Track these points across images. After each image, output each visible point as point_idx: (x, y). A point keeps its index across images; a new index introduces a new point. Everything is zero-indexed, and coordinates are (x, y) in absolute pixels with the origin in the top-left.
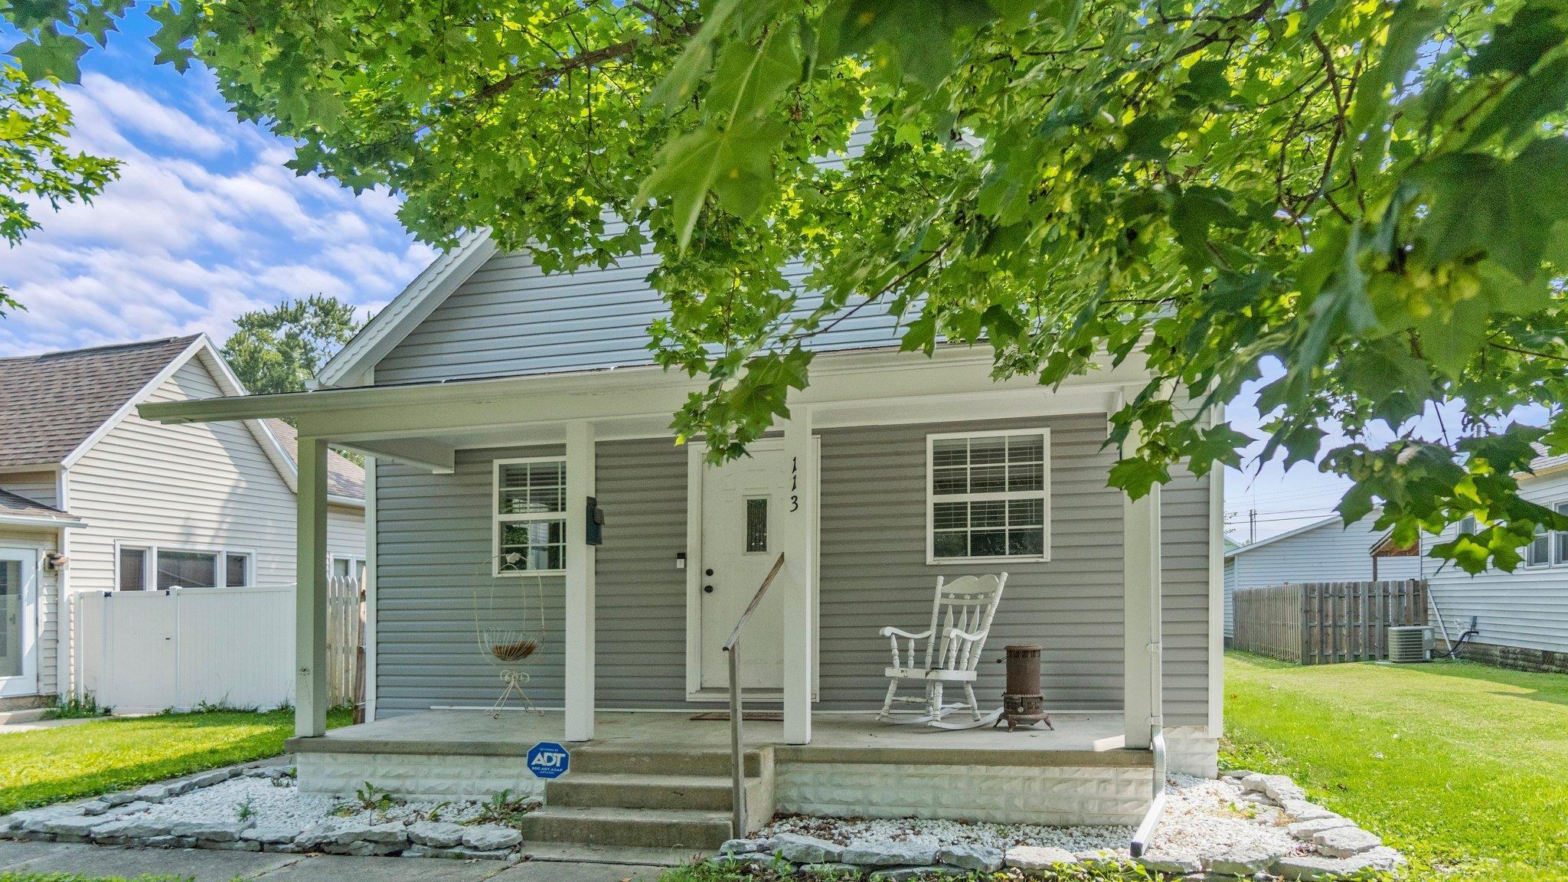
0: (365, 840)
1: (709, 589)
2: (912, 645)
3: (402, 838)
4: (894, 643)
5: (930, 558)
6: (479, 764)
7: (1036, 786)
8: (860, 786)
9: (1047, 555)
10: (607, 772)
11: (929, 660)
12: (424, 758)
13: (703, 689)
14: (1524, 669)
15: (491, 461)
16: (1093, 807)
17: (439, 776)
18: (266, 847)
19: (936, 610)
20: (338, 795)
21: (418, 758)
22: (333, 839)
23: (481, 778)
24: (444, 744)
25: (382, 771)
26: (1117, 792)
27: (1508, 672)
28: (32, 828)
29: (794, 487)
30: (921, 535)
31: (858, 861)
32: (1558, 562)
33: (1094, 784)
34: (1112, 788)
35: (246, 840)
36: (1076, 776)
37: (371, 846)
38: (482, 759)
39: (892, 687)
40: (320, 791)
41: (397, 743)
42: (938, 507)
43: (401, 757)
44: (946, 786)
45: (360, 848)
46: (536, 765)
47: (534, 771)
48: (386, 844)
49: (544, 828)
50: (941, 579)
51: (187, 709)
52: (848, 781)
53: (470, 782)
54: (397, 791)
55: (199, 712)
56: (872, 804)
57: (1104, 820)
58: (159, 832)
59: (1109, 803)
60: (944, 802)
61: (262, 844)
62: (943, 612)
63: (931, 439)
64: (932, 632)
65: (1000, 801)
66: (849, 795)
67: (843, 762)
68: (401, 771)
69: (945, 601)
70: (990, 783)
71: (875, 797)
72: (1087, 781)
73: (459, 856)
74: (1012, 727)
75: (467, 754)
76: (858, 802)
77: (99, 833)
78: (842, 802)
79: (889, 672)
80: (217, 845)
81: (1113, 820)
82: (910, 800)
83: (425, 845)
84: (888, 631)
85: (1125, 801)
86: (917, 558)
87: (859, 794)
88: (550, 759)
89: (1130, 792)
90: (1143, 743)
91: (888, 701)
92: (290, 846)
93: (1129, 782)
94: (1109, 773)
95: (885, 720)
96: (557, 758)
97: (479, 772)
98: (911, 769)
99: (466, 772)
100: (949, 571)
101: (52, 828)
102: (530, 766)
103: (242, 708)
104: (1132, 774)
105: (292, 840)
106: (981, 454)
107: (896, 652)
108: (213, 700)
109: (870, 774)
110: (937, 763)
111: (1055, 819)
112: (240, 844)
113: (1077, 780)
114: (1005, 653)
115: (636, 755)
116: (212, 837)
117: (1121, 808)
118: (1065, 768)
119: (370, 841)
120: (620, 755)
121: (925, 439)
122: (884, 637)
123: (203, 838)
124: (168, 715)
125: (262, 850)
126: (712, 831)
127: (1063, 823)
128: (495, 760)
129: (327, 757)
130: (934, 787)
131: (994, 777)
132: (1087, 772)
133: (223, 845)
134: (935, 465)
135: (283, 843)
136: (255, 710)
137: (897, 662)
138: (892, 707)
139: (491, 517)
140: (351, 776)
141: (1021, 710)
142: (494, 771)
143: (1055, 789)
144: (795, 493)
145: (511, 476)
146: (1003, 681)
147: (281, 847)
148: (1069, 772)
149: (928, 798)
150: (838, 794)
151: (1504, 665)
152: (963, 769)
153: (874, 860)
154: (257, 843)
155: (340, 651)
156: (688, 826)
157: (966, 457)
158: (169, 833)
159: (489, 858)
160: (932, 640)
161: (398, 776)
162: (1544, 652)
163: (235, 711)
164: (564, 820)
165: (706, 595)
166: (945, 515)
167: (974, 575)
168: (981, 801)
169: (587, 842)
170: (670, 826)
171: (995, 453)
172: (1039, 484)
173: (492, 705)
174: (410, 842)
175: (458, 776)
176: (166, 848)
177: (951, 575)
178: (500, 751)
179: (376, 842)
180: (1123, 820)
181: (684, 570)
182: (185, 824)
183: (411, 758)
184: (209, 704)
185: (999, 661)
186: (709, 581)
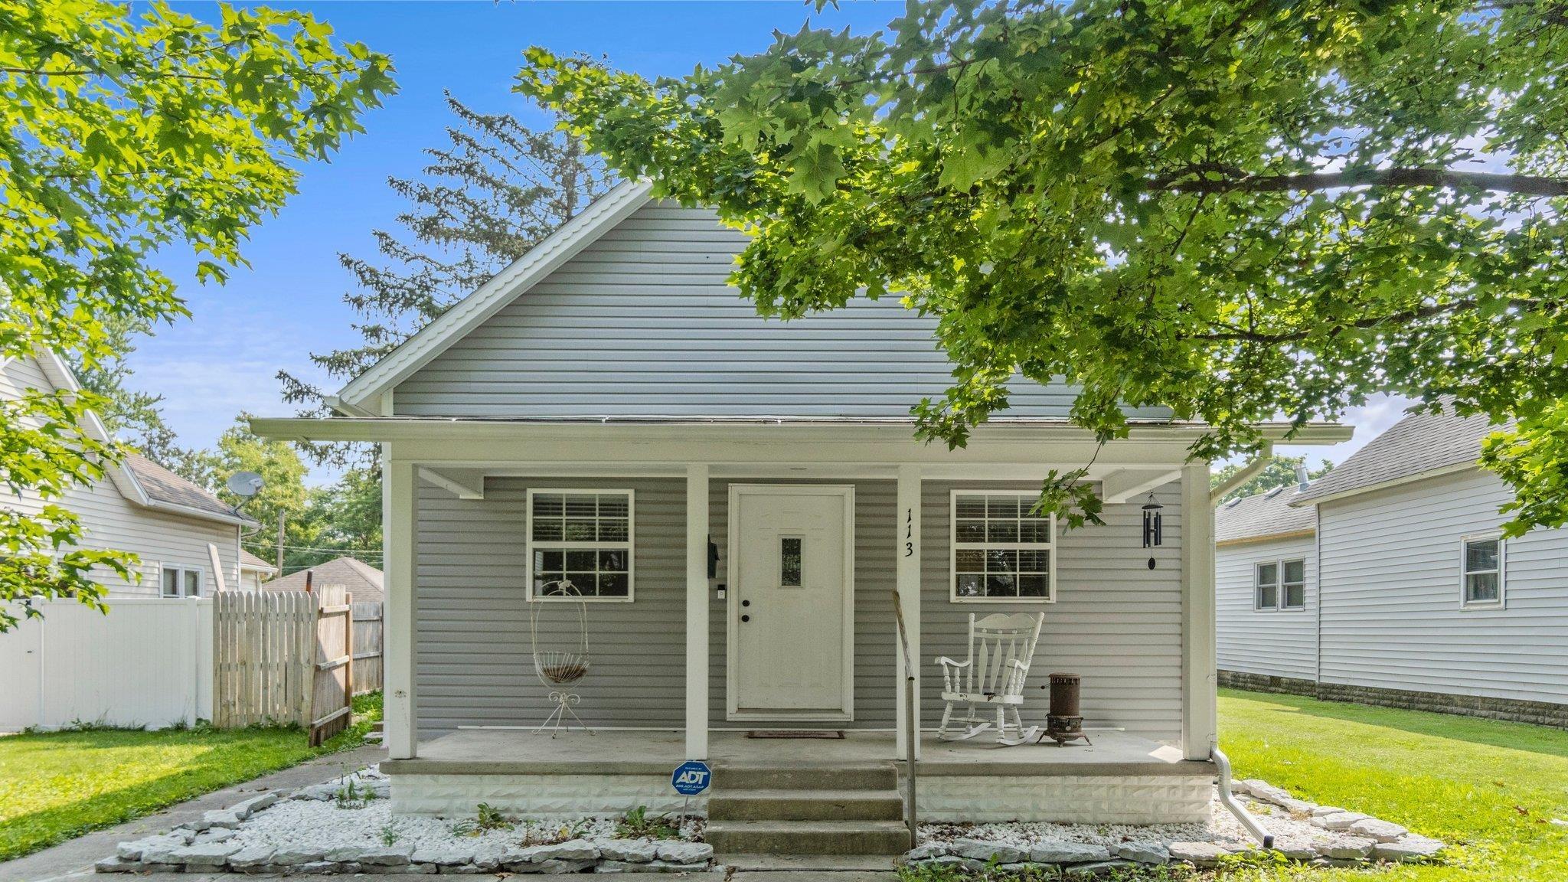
0: (557, 858)
1: (745, 619)
2: (958, 672)
3: (597, 855)
4: (946, 671)
5: (953, 598)
6: (596, 783)
7: (1119, 792)
8: (969, 796)
9: (1053, 597)
10: (751, 788)
11: (970, 685)
12: (537, 778)
13: (740, 710)
14: (1253, 690)
15: (525, 490)
16: (1164, 809)
17: (553, 795)
18: (443, 869)
19: (971, 643)
20: (440, 815)
21: (530, 778)
22: (527, 859)
23: (599, 796)
24: (560, 764)
25: (492, 791)
26: (1183, 796)
27: (1242, 692)
28: (154, 859)
29: (909, 535)
30: (946, 577)
31: (1051, 860)
32: (1284, 607)
33: (1165, 789)
34: (1180, 793)
35: (418, 863)
36: (1152, 783)
37: (564, 864)
38: (599, 778)
39: (949, 709)
40: (419, 812)
41: (509, 764)
42: (959, 553)
43: (510, 778)
44: (1044, 794)
45: (554, 866)
46: (681, 783)
47: (678, 789)
48: (579, 861)
49: (728, 841)
50: (972, 616)
51: (54, 727)
52: (959, 791)
53: (587, 800)
54: (507, 810)
55: (71, 731)
56: (979, 810)
57: (1173, 819)
58: (310, 859)
59: (1178, 806)
60: (1042, 808)
61: (438, 866)
62: (978, 643)
63: (954, 494)
64: (970, 662)
65: (1089, 805)
66: (959, 803)
67: (955, 775)
68: (512, 790)
69: (979, 635)
70: (1082, 791)
71: (982, 805)
72: (1159, 788)
73: (664, 870)
74: (1060, 743)
75: (586, 774)
76: (967, 809)
77: (244, 862)
78: (951, 810)
79: (945, 696)
80: (385, 868)
81: (1181, 819)
82: (1012, 807)
83: (624, 860)
84: (943, 660)
85: (1190, 803)
86: (942, 597)
87: (967, 803)
88: (693, 777)
89: (1194, 796)
90: (1204, 755)
91: (945, 720)
92: (470, 866)
93: (1193, 788)
94: (1177, 781)
95: (943, 738)
96: (700, 776)
97: (598, 790)
98: (1013, 780)
99: (582, 790)
100: (980, 609)
101: (182, 859)
102: (674, 784)
103: (127, 726)
104: (1196, 781)
105: (471, 861)
106: (997, 508)
107: (947, 678)
108: (89, 717)
109: (977, 785)
110: (1038, 775)
111: (1134, 819)
112: (413, 867)
113: (1151, 787)
114: (1048, 681)
115: (778, 772)
116: (382, 861)
117: (1187, 809)
118: (1143, 777)
119: (563, 859)
120: (763, 773)
121: (949, 494)
122: (940, 665)
123: (372, 862)
124: (30, 734)
125: (438, 872)
126: (894, 839)
127: (1141, 822)
128: (613, 778)
129: (427, 779)
130: (1033, 795)
131: (1084, 786)
132: (1160, 780)
133: (395, 869)
134: (957, 516)
135: (463, 865)
136: (142, 729)
137: (948, 687)
138: (948, 726)
139: (524, 544)
140: (455, 796)
141: (1068, 728)
142: (613, 789)
143: (1135, 794)
144: (910, 540)
145: (540, 506)
146: (1047, 703)
147: (463, 868)
148: (1146, 780)
149: (1028, 804)
150: (949, 803)
151: (1235, 687)
152: (1058, 779)
153: (1068, 859)
154: (434, 866)
155: (257, 667)
156: (871, 834)
157: (984, 511)
158: (322, 859)
159: (695, 870)
160: (971, 668)
161: (509, 796)
162: (1272, 677)
163: (116, 729)
164: (748, 833)
165: (743, 624)
166: (967, 561)
167: (1004, 613)
168: (1074, 806)
169: (773, 852)
170: (853, 835)
171: (1009, 509)
172: (1043, 538)
173: (540, 725)
174: (602, 859)
175: (574, 795)
176: (329, 874)
177: (982, 612)
178: (621, 770)
179: (568, 860)
180: (1190, 819)
181: (725, 601)
182: (347, 850)
183: (523, 777)
184: (84, 721)
185: (1043, 687)
186: (746, 611)
